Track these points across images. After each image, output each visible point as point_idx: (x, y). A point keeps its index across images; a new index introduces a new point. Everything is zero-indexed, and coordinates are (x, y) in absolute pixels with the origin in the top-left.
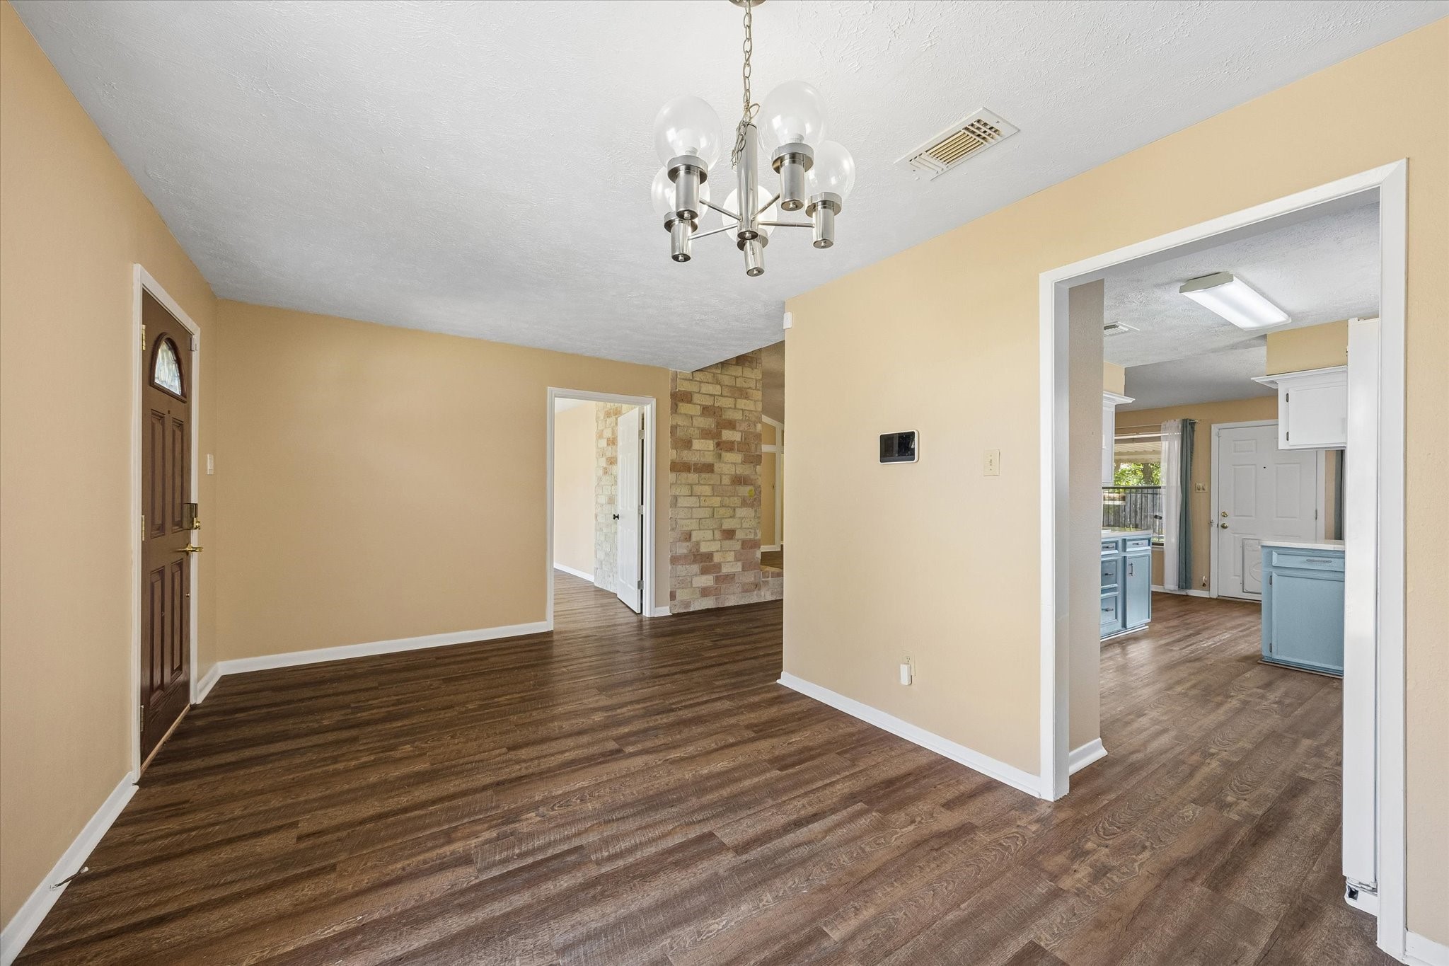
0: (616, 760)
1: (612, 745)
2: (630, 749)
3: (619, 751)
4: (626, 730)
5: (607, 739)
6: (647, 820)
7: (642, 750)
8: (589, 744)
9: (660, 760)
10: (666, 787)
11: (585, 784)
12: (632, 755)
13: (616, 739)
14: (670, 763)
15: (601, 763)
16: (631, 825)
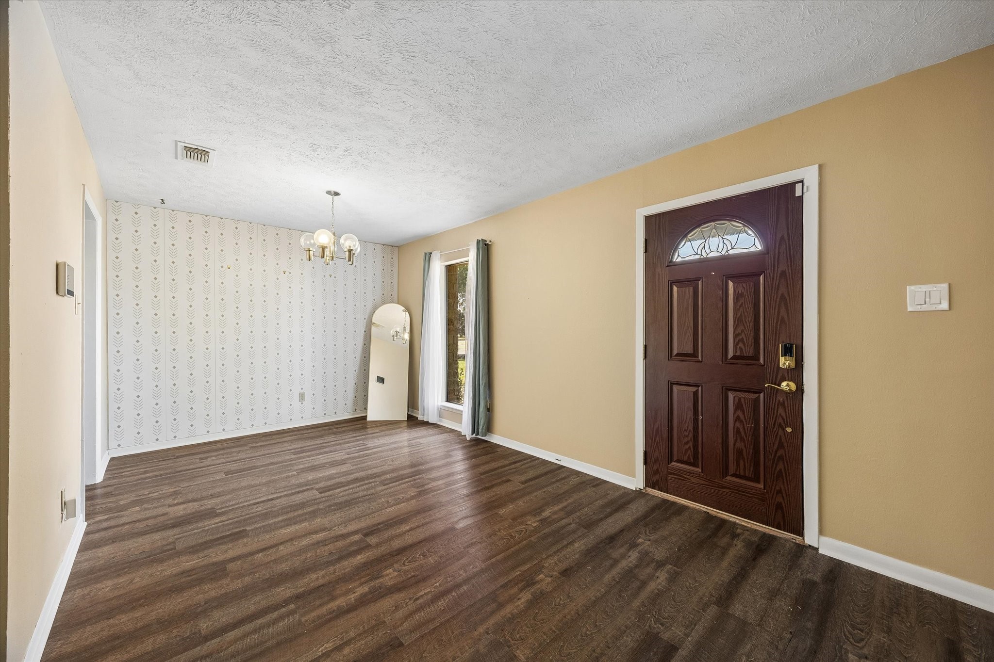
0: (368, 528)
1: (372, 540)
2: (357, 537)
3: (366, 535)
4: (359, 557)
5: (378, 545)
6: (352, 497)
7: (347, 537)
8: (392, 538)
9: (335, 530)
10: (336, 512)
11: (388, 510)
12: (356, 532)
13: (369, 546)
14: (327, 528)
15: (380, 524)
16: (361, 494)
